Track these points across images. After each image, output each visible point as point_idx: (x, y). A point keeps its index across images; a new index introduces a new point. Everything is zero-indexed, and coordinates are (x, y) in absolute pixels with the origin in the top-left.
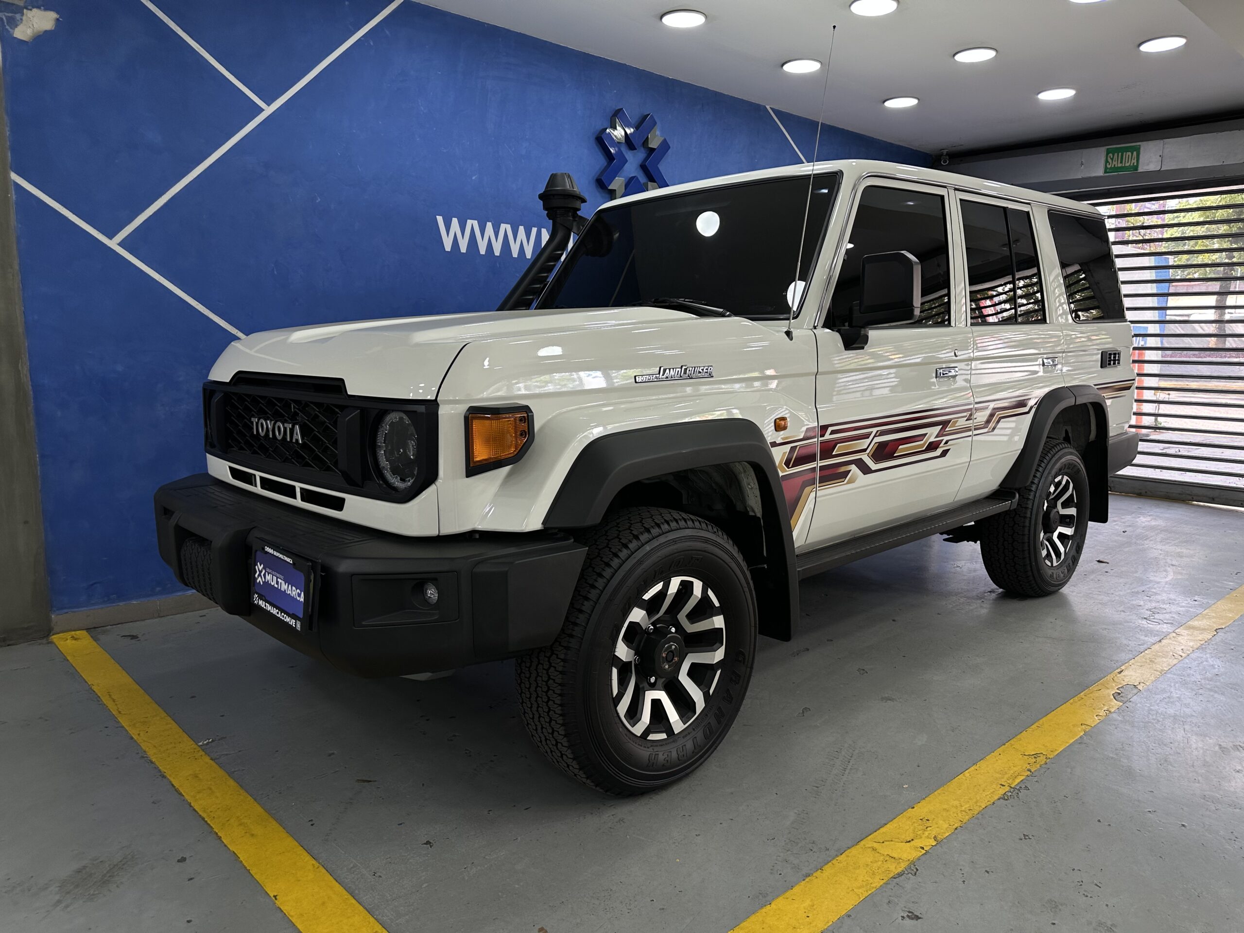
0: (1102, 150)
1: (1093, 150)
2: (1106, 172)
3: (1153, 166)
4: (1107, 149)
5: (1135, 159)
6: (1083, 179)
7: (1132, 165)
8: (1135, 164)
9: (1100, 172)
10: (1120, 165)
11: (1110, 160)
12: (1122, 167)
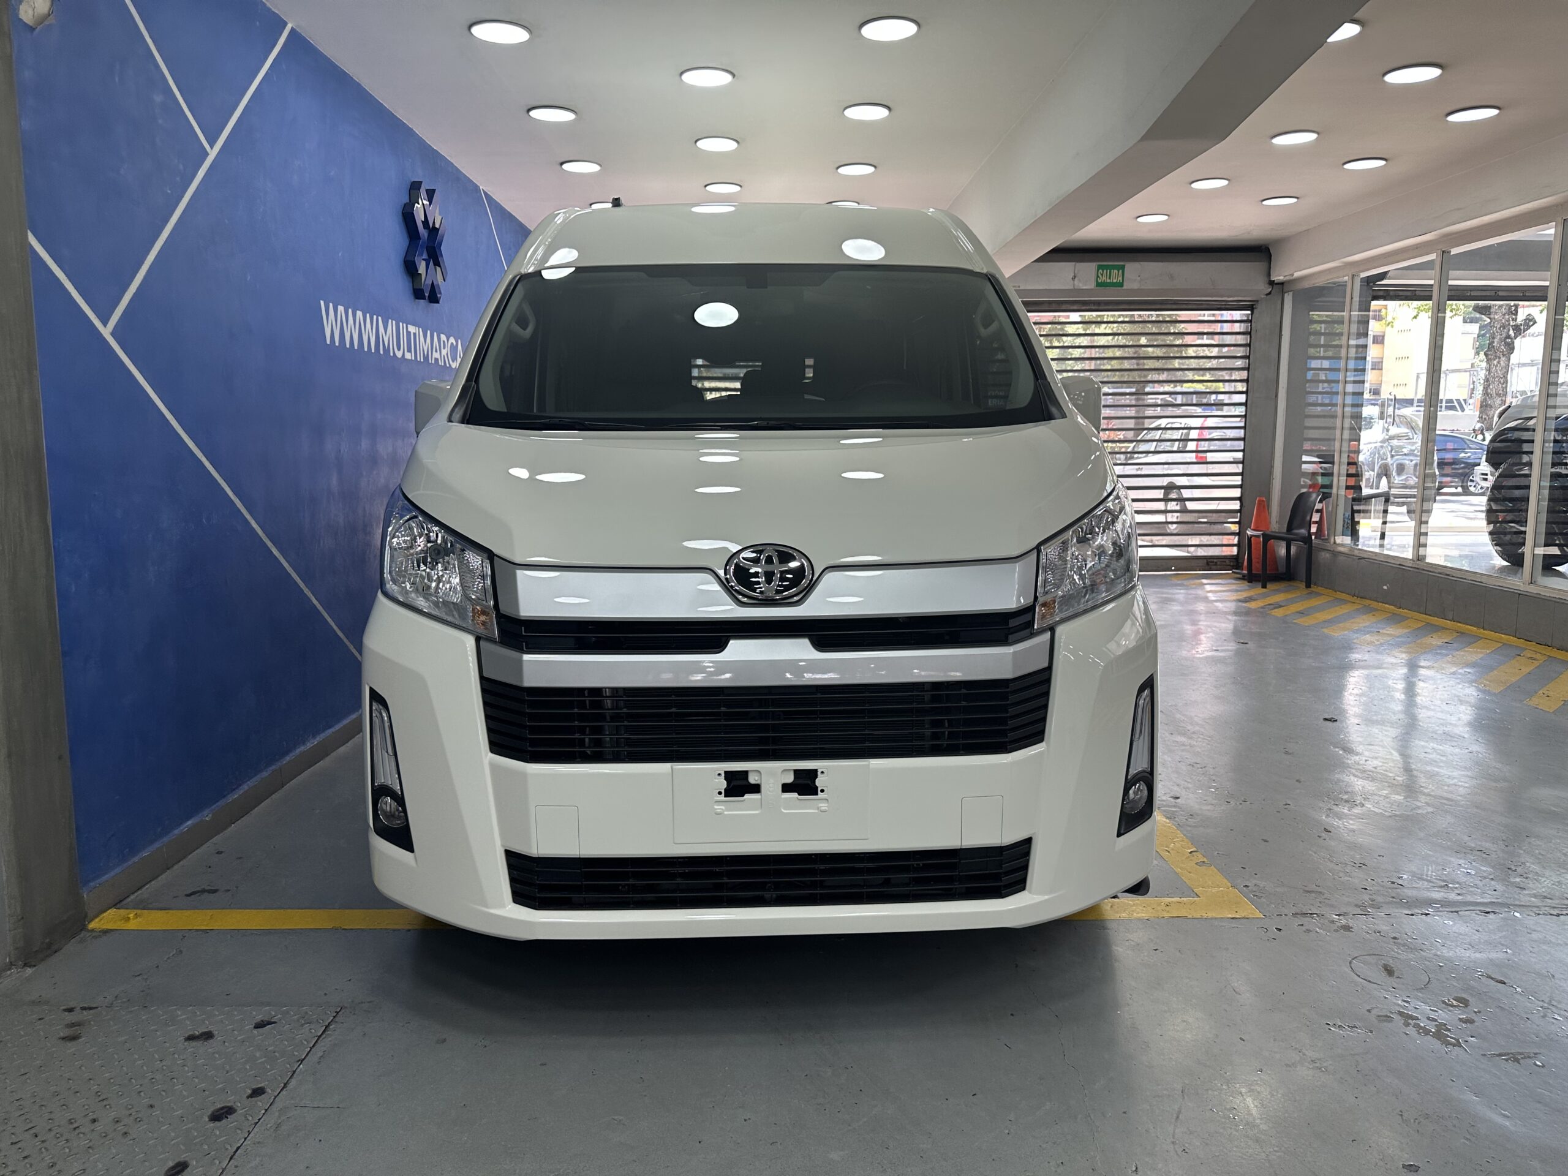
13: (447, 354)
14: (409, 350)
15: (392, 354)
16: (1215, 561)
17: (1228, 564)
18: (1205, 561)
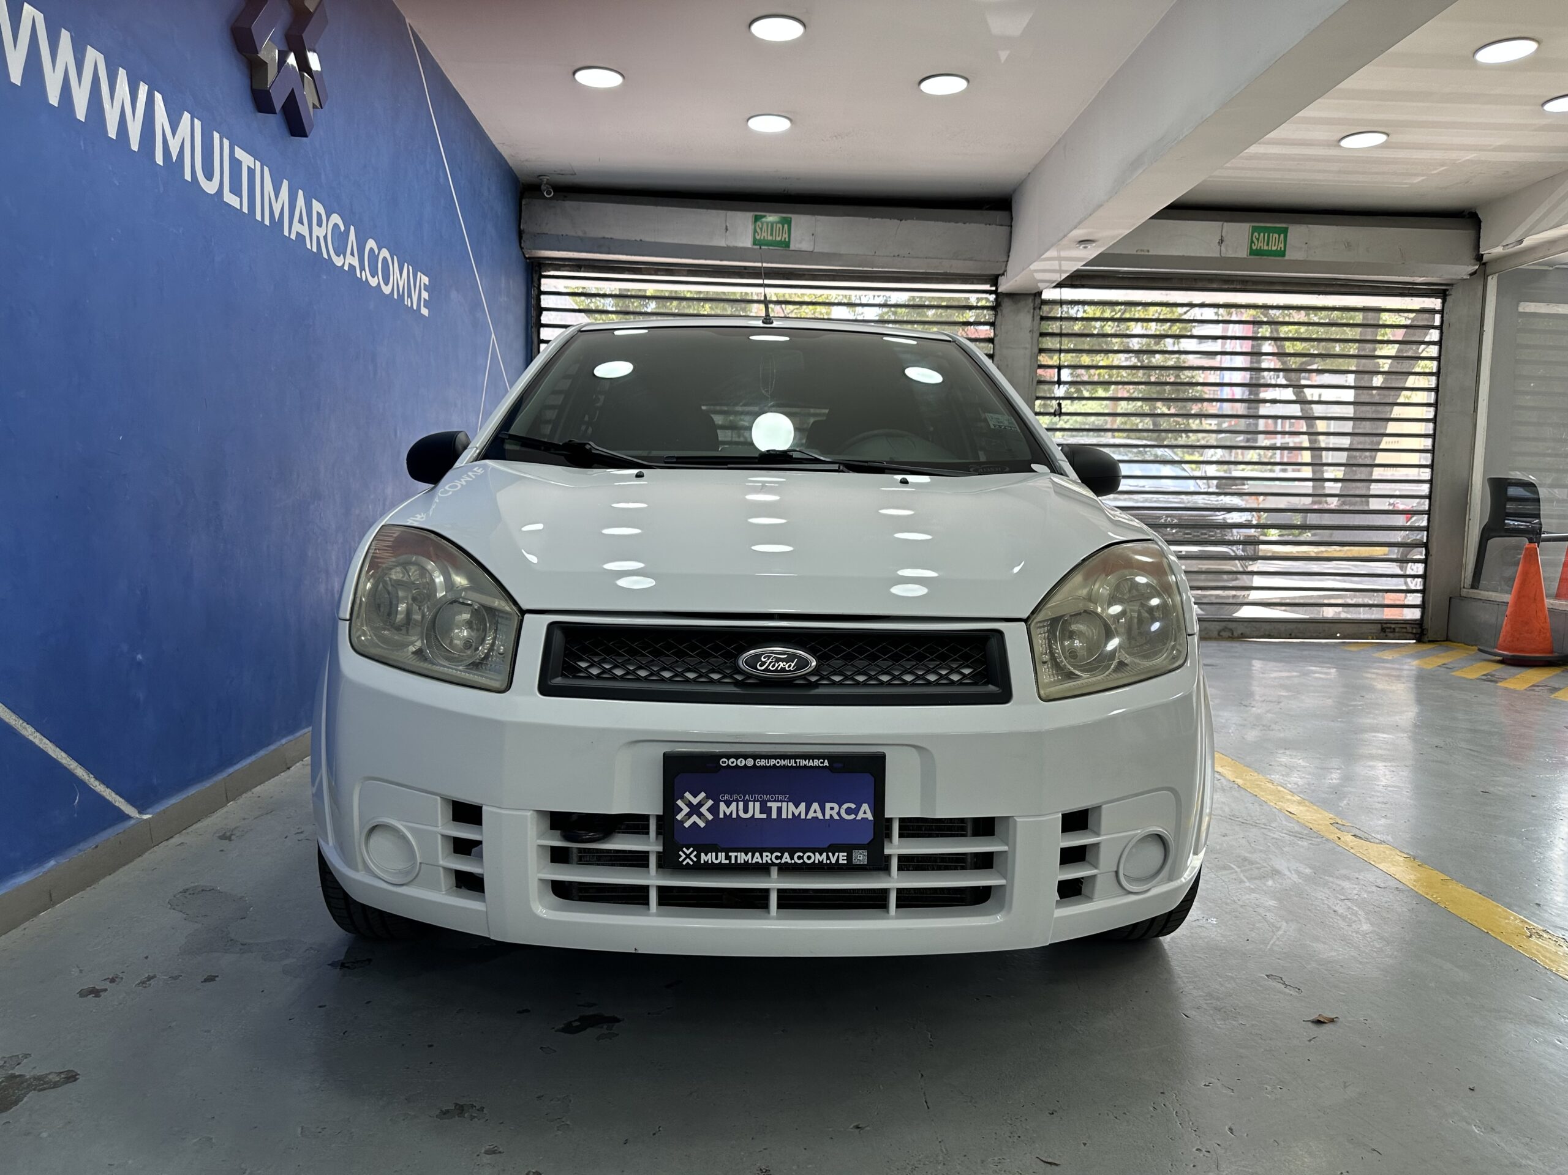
0: (749, 216)
1: (739, 214)
2: (754, 244)
3: (806, 246)
4: (756, 216)
5: (787, 236)
6: (728, 248)
7: (783, 239)
8: (787, 240)
9: (748, 243)
10: (770, 238)
11: (758, 230)
12: (772, 240)
13: (325, 237)
14: (236, 190)
15: (188, 177)
16: (1393, 626)
17: (1410, 631)
18: (1379, 626)
